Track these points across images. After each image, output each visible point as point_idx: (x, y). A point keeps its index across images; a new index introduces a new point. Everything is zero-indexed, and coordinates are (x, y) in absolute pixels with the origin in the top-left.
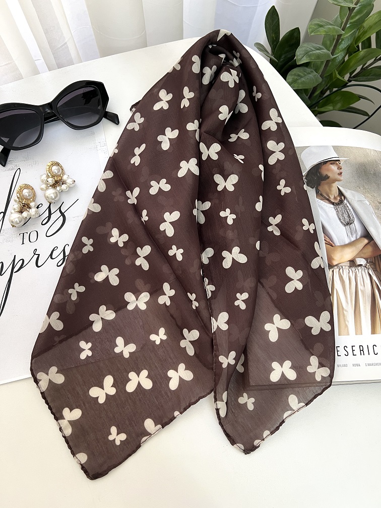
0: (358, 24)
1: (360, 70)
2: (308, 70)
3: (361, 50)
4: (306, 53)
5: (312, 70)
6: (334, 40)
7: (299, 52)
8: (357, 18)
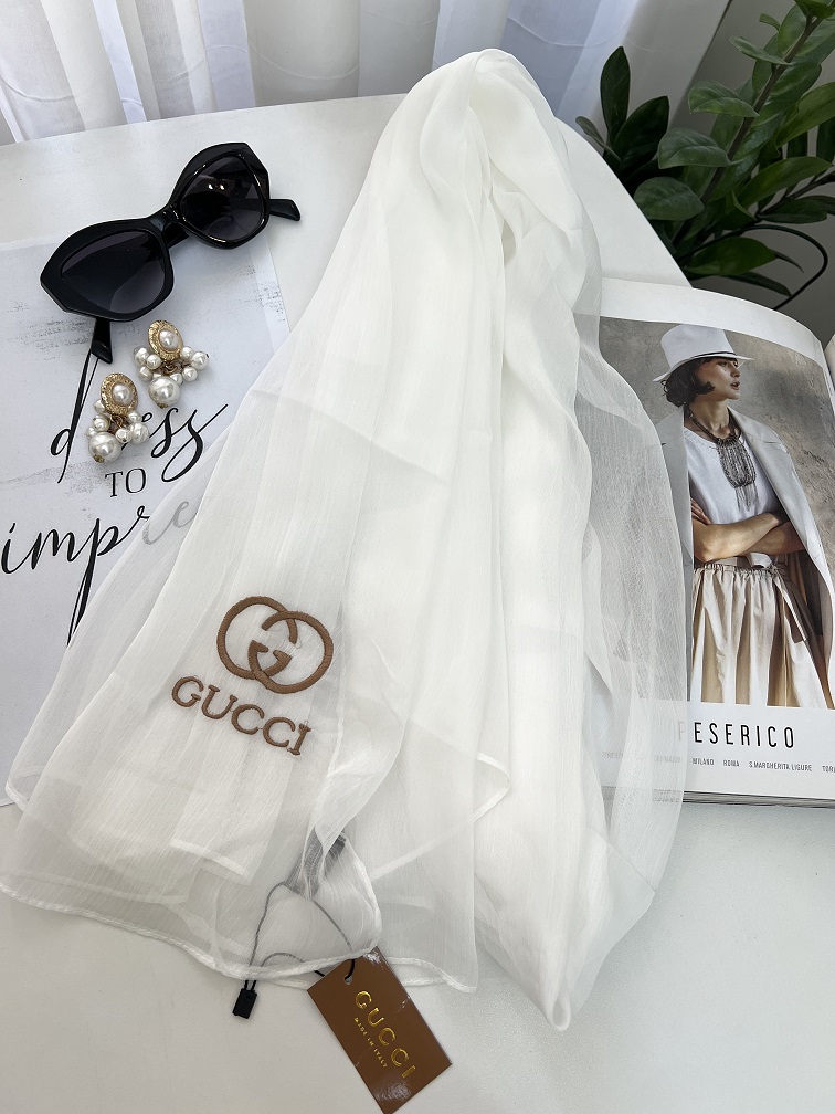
0: (787, 104)
1: (779, 200)
2: (678, 184)
3: (785, 158)
4: (680, 148)
5: (685, 185)
6: (735, 128)
7: (666, 144)
8: (787, 88)
